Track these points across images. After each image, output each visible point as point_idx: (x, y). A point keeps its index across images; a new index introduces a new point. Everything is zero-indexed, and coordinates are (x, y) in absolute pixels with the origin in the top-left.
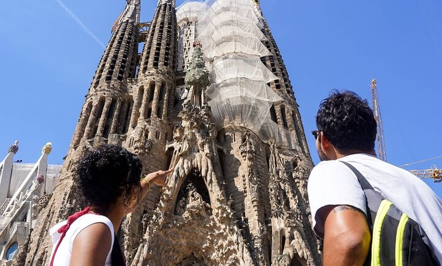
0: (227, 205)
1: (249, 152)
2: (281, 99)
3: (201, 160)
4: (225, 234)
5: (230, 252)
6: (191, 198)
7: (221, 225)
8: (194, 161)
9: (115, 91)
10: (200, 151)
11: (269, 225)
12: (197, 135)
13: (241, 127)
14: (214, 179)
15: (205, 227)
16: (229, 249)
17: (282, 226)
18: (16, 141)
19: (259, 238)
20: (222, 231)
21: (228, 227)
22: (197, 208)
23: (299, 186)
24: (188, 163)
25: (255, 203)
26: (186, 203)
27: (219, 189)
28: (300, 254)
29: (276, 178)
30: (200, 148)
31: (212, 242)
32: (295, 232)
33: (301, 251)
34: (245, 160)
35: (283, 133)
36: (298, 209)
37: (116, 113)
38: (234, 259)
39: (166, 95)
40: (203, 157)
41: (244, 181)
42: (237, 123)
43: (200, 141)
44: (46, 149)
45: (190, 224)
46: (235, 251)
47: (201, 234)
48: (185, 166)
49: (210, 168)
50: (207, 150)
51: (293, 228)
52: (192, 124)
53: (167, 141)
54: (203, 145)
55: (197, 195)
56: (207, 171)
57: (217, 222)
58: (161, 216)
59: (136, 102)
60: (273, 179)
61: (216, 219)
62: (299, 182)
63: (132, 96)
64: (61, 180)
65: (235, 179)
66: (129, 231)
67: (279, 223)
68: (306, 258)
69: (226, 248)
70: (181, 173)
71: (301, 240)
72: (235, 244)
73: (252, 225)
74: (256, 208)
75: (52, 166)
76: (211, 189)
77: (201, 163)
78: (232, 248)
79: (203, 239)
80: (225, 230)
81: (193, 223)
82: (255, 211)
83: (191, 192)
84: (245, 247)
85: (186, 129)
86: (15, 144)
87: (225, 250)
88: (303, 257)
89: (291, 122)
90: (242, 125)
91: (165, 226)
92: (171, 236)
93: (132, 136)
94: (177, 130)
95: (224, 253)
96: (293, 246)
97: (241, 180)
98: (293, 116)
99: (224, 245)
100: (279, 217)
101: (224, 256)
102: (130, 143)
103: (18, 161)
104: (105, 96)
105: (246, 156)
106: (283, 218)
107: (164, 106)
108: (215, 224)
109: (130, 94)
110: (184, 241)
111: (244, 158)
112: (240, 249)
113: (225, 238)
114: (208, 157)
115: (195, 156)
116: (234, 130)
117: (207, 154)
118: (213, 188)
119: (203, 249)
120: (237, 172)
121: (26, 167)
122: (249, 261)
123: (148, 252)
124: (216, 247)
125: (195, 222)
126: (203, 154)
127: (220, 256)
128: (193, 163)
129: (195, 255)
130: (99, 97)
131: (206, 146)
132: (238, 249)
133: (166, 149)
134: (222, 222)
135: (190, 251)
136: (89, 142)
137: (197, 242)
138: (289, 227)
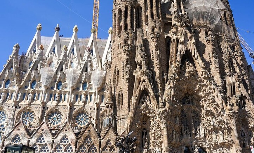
0: (207, 70)
1: (211, 41)
2: (224, 8)
3: (191, 46)
4: (207, 84)
5: (210, 93)
6: (187, 66)
7: (204, 80)
8: (187, 46)
9: (132, 2)
10: (189, 40)
11: (224, 79)
12: (187, 31)
13: (204, 25)
14: (198, 56)
15: (197, 80)
16: (210, 91)
17: (234, 81)
18: (58, 25)
19: (221, 86)
20: (205, 83)
21: (208, 81)
22: (193, 72)
23: (237, 60)
24: (184, 47)
25: (218, 69)
26: (185, 68)
27: (202, 62)
28: (244, 94)
29: (228, 56)
30: (189, 39)
31: (200, 88)
32: (241, 84)
33: (244, 93)
34: (209, 45)
35: (226, 29)
36: (240, 72)
37: (134, 15)
38: (213, 96)
39: (159, 4)
40: (191, 44)
41: (210, 56)
42: (202, 22)
43: (189, 35)
44: (76, 29)
45: (189, 79)
46: (212, 93)
47: (194, 84)
48: (184, 49)
49: (196, 50)
50: (193, 40)
51: (240, 82)
52: (182, 25)
53: (165, 33)
54: (191, 37)
55: (191, 65)
56: (195, 52)
57: (202, 78)
58: (177, 75)
59: (143, 8)
60: (227, 56)
61: (201, 77)
62: (238, 58)
63: (140, 4)
64: (117, 54)
65: (203, 54)
66: (160, 82)
67: (232, 79)
68: (246, 96)
69: (208, 91)
70: (182, 53)
71: (244, 88)
72: (213, 89)
73: (216, 80)
74: (218, 71)
75: (80, 39)
76: (198, 62)
77: (191, 47)
78: (211, 91)
79: (195, 86)
80: (206, 82)
81: (190, 79)
82: (218, 73)
83: (187, 63)
84: (218, 91)
85: (179, 27)
86: (58, 26)
87: (207, 92)
88: (245, 96)
89: (230, 22)
90: (205, 24)
91: (179, 80)
92: (181, 84)
93: (147, 29)
94: (174, 28)
95: (207, 93)
96: (240, 91)
97: (207, 56)
98: (231, 18)
99: (207, 90)
100: (232, 77)
101: (207, 95)
102: (147, 34)
103: (61, 36)
104: (128, 4)
105: (209, 43)
106: (234, 77)
107: (160, 11)
108: (201, 79)
109: (139, 3)
110: (185, 87)
111: (209, 44)
112: (216, 92)
113: (207, 86)
114: (194, 44)
115: (187, 43)
116: (200, 26)
117: (193, 42)
118: (199, 61)
119: (195, 91)
120: (204, 51)
121: (66, 39)
122: (221, 97)
123: (174, 92)
124: (202, 90)
125: (191, 78)
126: (192, 43)
127: (204, 94)
128: (187, 47)
129: (189, 93)
130: (124, 6)
131: (193, 38)
132: (215, 92)
133: (165, 37)
134: (205, 78)
135: (187, 91)
136: (127, 33)
137: (191, 87)
138: (238, 82)
